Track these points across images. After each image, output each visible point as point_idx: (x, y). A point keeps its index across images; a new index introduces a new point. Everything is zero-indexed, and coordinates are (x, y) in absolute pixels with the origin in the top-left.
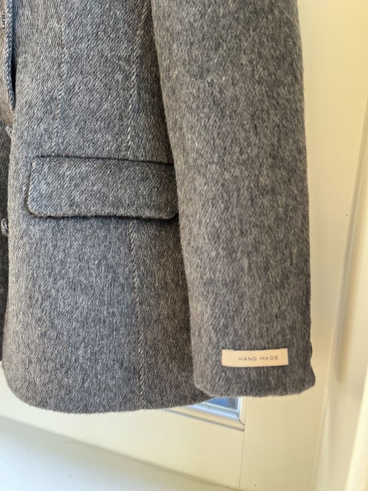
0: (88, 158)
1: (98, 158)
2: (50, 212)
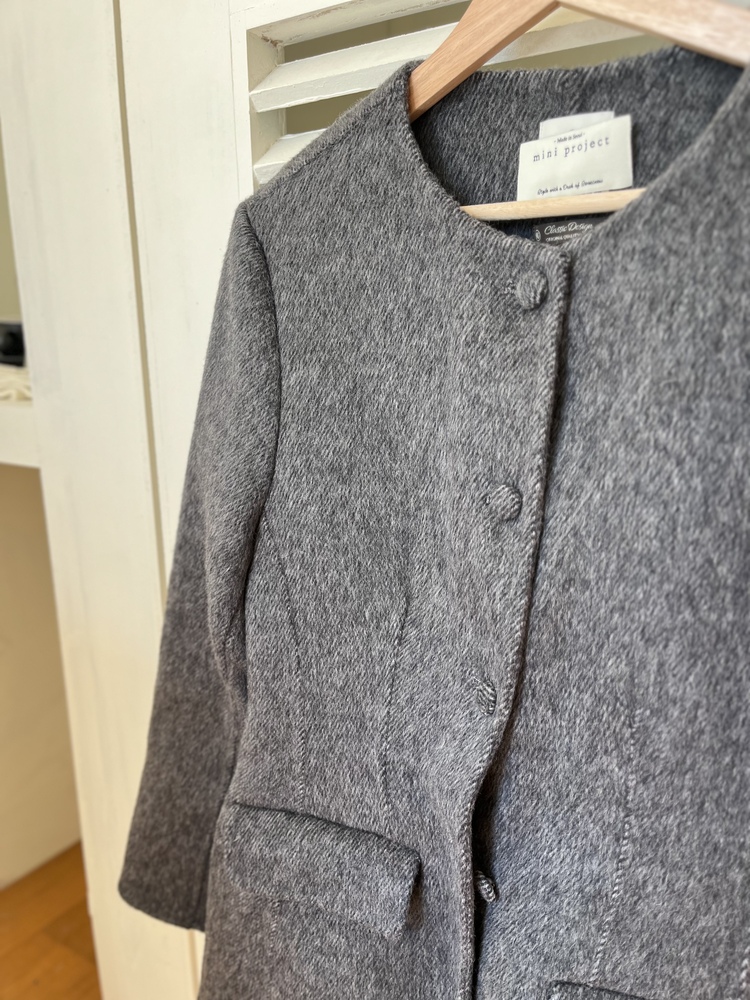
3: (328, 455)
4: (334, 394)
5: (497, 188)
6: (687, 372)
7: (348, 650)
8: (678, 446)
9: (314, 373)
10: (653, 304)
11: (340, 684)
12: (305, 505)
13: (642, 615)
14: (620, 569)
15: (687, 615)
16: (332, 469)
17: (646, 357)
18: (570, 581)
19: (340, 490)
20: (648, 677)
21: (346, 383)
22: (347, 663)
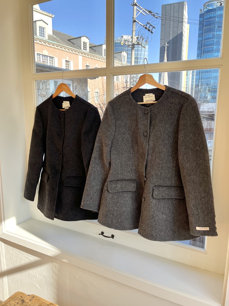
0: (165, 186)
1: (167, 186)
2: (158, 198)
3: (122, 132)
4: (123, 124)
5: (141, 100)
6: (161, 119)
7: (125, 156)
8: (161, 126)
9: (120, 122)
10: (158, 113)
11: (124, 160)
12: (119, 138)
13: (159, 143)
14: (157, 139)
15: (163, 142)
16: (123, 133)
17: (158, 118)
18: (152, 141)
19: (124, 136)
20: (160, 149)
21: (124, 123)
22: (125, 157)
